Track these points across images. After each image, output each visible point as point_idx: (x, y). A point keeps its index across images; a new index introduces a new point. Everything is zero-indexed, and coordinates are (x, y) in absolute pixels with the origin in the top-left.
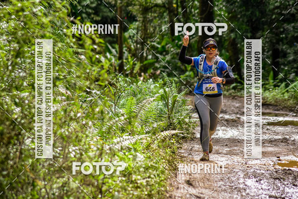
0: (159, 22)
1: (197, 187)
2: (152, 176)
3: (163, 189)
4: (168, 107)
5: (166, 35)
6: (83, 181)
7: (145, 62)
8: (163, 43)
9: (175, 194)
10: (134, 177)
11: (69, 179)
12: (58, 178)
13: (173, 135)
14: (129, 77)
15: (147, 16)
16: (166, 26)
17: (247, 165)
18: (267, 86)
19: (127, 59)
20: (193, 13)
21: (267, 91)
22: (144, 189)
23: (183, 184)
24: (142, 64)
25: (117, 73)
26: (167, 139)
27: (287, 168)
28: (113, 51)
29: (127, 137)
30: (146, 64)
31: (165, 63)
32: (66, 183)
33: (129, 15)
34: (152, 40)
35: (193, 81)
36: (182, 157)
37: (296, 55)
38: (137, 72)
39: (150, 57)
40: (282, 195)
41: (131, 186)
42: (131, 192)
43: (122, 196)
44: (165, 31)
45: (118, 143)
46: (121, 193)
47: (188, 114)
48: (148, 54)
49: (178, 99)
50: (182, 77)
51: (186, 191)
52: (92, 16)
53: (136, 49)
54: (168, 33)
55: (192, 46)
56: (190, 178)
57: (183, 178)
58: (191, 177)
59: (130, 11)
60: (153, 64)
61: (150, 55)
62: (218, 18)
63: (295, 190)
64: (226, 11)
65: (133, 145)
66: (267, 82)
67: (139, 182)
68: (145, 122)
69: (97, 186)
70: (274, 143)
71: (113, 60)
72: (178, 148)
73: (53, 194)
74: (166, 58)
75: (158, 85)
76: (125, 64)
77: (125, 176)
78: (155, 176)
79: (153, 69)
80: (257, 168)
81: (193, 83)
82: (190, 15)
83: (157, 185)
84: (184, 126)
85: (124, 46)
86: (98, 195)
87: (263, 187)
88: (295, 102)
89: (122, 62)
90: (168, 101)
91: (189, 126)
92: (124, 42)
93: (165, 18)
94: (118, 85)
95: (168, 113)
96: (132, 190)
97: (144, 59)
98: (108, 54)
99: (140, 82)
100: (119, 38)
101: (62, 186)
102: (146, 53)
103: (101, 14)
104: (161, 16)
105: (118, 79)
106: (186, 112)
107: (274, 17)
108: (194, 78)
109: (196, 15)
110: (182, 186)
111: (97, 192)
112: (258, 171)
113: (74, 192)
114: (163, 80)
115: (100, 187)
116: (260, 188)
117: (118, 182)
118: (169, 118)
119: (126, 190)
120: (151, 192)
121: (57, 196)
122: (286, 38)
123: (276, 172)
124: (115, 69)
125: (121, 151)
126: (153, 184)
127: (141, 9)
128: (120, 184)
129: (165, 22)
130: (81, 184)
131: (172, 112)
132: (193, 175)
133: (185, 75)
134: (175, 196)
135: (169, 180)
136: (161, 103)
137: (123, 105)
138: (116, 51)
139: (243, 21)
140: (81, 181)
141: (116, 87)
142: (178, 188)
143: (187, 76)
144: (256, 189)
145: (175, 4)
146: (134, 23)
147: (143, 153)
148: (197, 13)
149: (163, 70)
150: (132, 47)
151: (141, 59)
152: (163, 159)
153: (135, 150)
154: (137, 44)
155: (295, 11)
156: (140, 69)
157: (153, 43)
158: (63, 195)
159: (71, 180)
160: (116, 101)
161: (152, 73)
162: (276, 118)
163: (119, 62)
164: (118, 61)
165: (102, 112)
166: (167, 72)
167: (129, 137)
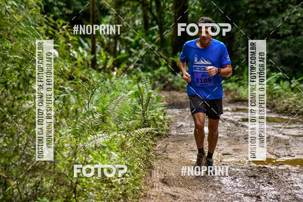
0: (133, 16)
1: (172, 186)
3: (138, 188)
4: (142, 104)
5: (140, 29)
6: (56, 180)
7: (119, 57)
8: (137, 38)
9: (150, 193)
11: (42, 179)
12: (31, 178)
13: (147, 133)
14: (102, 72)
15: (121, 10)
16: (140, 20)
17: (222, 163)
18: (242, 82)
19: (100, 53)
20: (167, 7)
21: (241, 87)
22: (119, 189)
23: (158, 183)
24: (115, 59)
25: (90, 69)
26: (142, 137)
27: (262, 166)
28: (86, 45)
29: (101, 135)
30: (119, 59)
31: (139, 58)
32: (39, 183)
33: (102, 9)
34: (125, 34)
35: (167, 76)
36: (157, 155)
37: (270, 50)
38: (110, 67)
39: (123, 51)
40: (257, 193)
41: (105, 185)
42: (106, 191)
43: (96, 195)
44: (139, 25)
45: (92, 141)
46: (95, 193)
47: (162, 111)
48: (121, 48)
49: (152, 96)
50: (156, 72)
51: (161, 190)
52: (64, 9)
53: (109, 43)
54: (141, 27)
55: (166, 40)
56: (165, 177)
57: (158, 177)
58: (166, 175)
59: (103, 5)
60: (126, 58)
61: (123, 49)
62: (192, 12)
63: (270, 188)
64: (200, 6)
65: (107, 143)
66: (241, 77)
67: (113, 181)
69: (70, 186)
71: (86, 55)
72: (153, 145)
73: (26, 194)
74: (139, 52)
75: (132, 81)
76: (97, 58)
78: (129, 174)
79: (127, 64)
80: (232, 165)
81: (167, 78)
82: (163, 9)
83: (131, 184)
84: (159, 123)
85: (97, 40)
86: (72, 195)
87: (238, 185)
88: (269, 98)
89: (95, 57)
90: (142, 98)
91: (164, 123)
92: (97, 36)
93: (138, 12)
94: (91, 81)
95: (142, 110)
96: (106, 190)
97: (117, 54)
98: (80, 49)
99: (114, 78)
101: (35, 186)
102: (120, 48)
103: (73, 8)
104: (134, 10)
105: (90, 74)
106: (161, 109)
107: (249, 11)
108: (168, 73)
109: (170, 9)
110: (157, 185)
111: (71, 192)
112: (233, 169)
113: (47, 192)
114: (137, 76)
115: (74, 186)
116: (235, 186)
117: (92, 181)
118: (143, 114)
119: (100, 189)
120: (125, 191)
121: (30, 196)
122: (261, 32)
123: (252, 170)
124: (88, 64)
125: (95, 149)
126: (127, 183)
127: (114, 3)
128: (95, 184)
129: (139, 16)
130: (55, 184)
131: (146, 109)
132: (168, 173)
133: (158, 70)
134: (150, 195)
135: (143, 179)
136: (135, 100)
137: (97, 101)
138: (89, 45)
139: (217, 16)
140: (55, 181)
141: (89, 83)
142: (152, 187)
143: (161, 71)
144: (231, 188)
146: (107, 17)
147: (117, 151)
148: (171, 7)
149: (136, 64)
150: (105, 41)
151: (115, 53)
152: (137, 157)
153: (111, 149)
154: (110, 38)
155: (270, 6)
156: (114, 64)
157: (126, 38)
158: (36, 195)
159: (44, 180)
160: (89, 98)
161: (125, 68)
163: (92, 57)
164: (90, 55)
165: (76, 111)
166: (141, 67)
167: (103, 134)
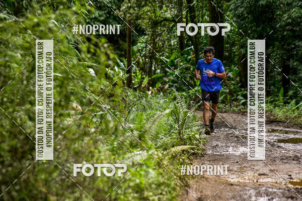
0: (169, 36)
2: (164, 193)
4: (178, 123)
5: (176, 49)
7: (154, 76)
8: (172, 58)
10: (146, 194)
11: (81, 195)
12: (70, 193)
13: (183, 151)
14: (138, 91)
15: (157, 30)
16: (175, 40)
17: (259, 183)
18: (277, 103)
19: (135, 73)
21: (276, 108)
24: (150, 78)
25: (125, 88)
26: (178, 155)
27: (300, 187)
28: (122, 64)
29: (138, 153)
30: (154, 78)
31: (174, 77)
33: (138, 28)
38: (146, 86)
39: (158, 71)
44: (174, 45)
45: (129, 158)
47: (198, 130)
49: (189, 114)
50: (191, 92)
53: (145, 63)
54: (177, 47)
56: (201, 195)
57: (195, 196)
59: (139, 24)
60: (161, 78)
61: (158, 69)
62: (228, 33)
65: (144, 161)
66: (277, 98)
67: (151, 198)
68: (155, 138)
70: (285, 161)
71: (121, 74)
72: (189, 164)
74: (175, 72)
75: (167, 100)
76: (133, 77)
77: (137, 192)
78: (166, 192)
79: (161, 83)
80: (269, 186)
84: (195, 142)
85: (132, 59)
89: (130, 76)
90: (179, 117)
91: (200, 142)
92: (133, 55)
94: (127, 99)
95: (178, 128)
97: (153, 73)
98: (116, 68)
99: (149, 97)
100: (127, 52)
102: (155, 67)
104: (170, 30)
105: (126, 93)
106: (197, 128)
107: (285, 33)
112: (270, 190)
117: (130, 198)
118: (179, 133)
122: (297, 54)
123: (289, 190)
124: (124, 83)
125: (133, 167)
127: (150, 23)
129: (174, 36)
131: (182, 128)
132: (204, 192)
135: (180, 197)
136: (171, 119)
137: (133, 119)
138: (124, 64)
141: (125, 101)
143: (196, 91)
145: (184, 18)
146: (143, 37)
147: (155, 169)
149: (171, 84)
150: (141, 60)
151: (150, 73)
153: (148, 167)
154: (145, 58)
156: (149, 83)
157: (162, 58)
160: (126, 116)
161: (160, 88)
162: (286, 135)
164: (126, 74)
166: (176, 87)
167: (141, 152)
